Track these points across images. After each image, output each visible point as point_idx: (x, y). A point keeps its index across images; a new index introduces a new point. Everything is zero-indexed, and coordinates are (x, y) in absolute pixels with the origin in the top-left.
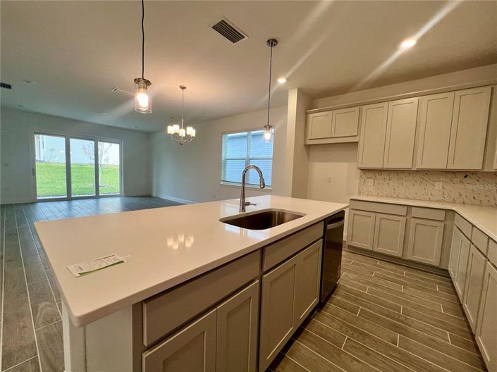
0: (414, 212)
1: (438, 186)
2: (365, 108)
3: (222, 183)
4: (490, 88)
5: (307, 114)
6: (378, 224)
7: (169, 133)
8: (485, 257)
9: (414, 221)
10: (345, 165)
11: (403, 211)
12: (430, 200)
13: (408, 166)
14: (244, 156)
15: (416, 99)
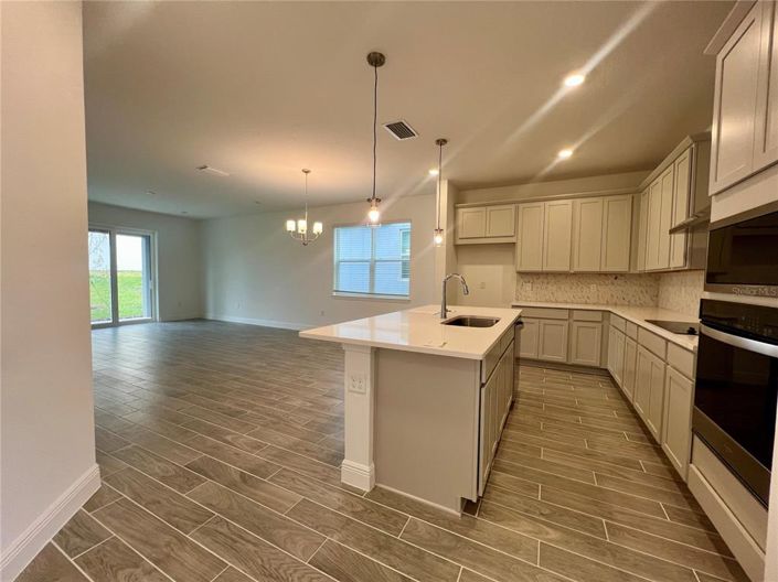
0: (576, 315)
1: (593, 287)
2: (521, 206)
3: (335, 294)
4: (630, 197)
5: (455, 209)
6: (542, 331)
7: (288, 229)
8: (636, 341)
9: (575, 325)
10: (500, 267)
11: (565, 315)
12: (586, 303)
13: (566, 269)
14: (368, 257)
15: (569, 202)
